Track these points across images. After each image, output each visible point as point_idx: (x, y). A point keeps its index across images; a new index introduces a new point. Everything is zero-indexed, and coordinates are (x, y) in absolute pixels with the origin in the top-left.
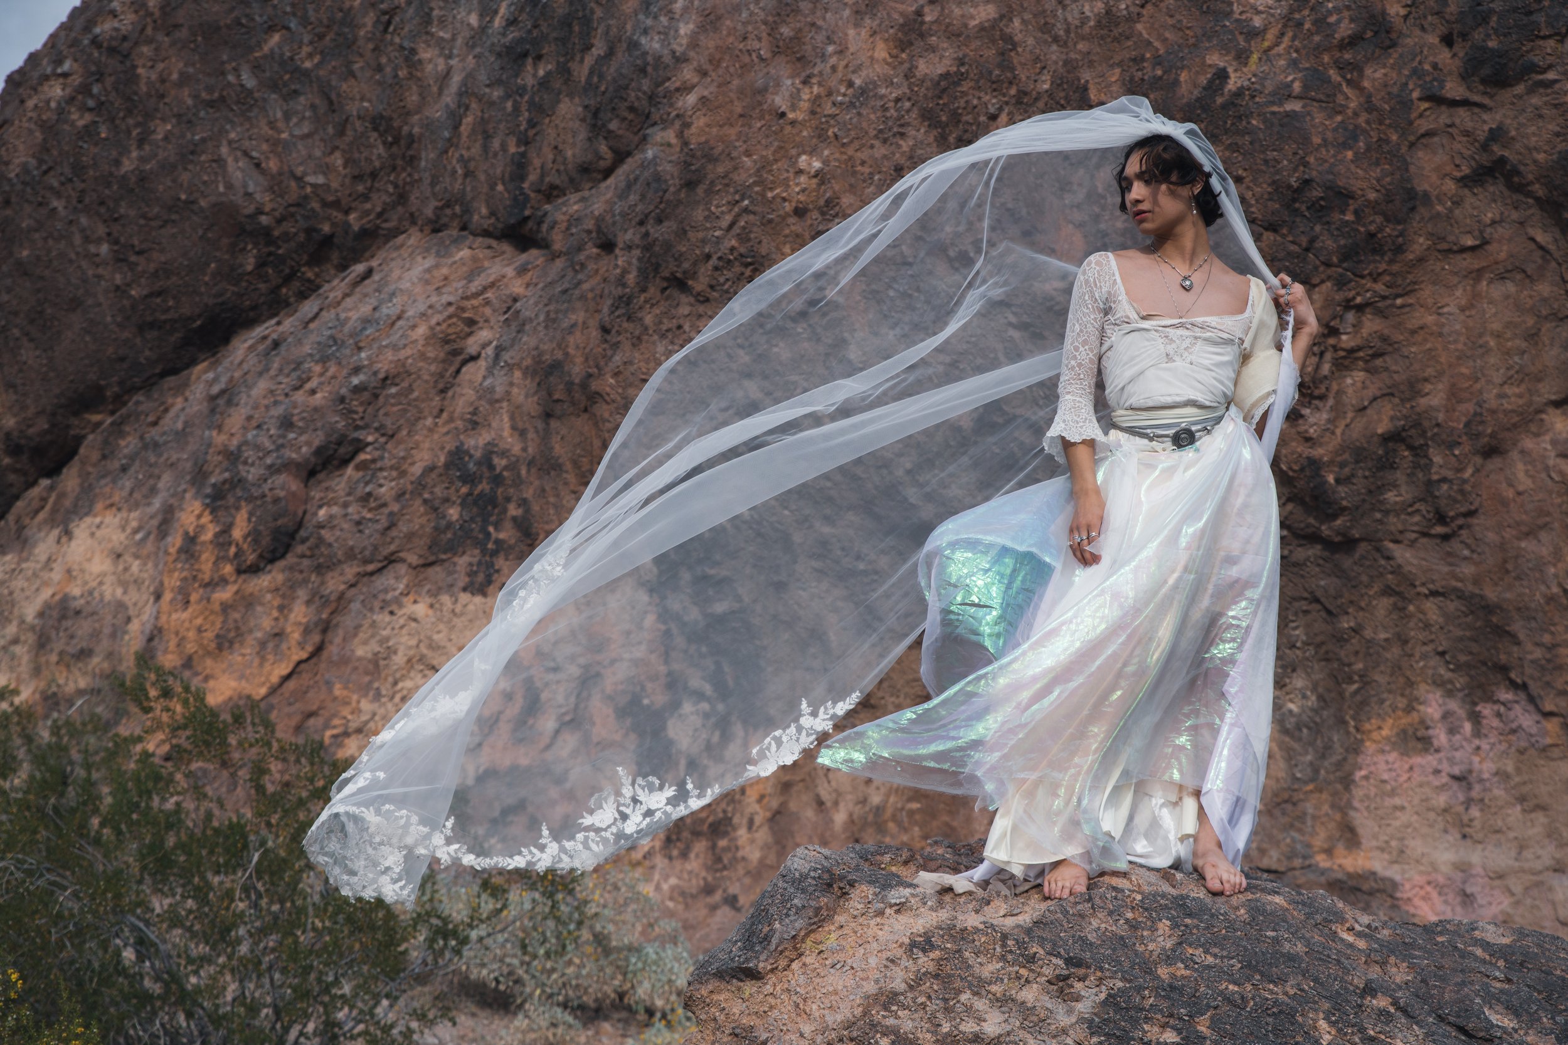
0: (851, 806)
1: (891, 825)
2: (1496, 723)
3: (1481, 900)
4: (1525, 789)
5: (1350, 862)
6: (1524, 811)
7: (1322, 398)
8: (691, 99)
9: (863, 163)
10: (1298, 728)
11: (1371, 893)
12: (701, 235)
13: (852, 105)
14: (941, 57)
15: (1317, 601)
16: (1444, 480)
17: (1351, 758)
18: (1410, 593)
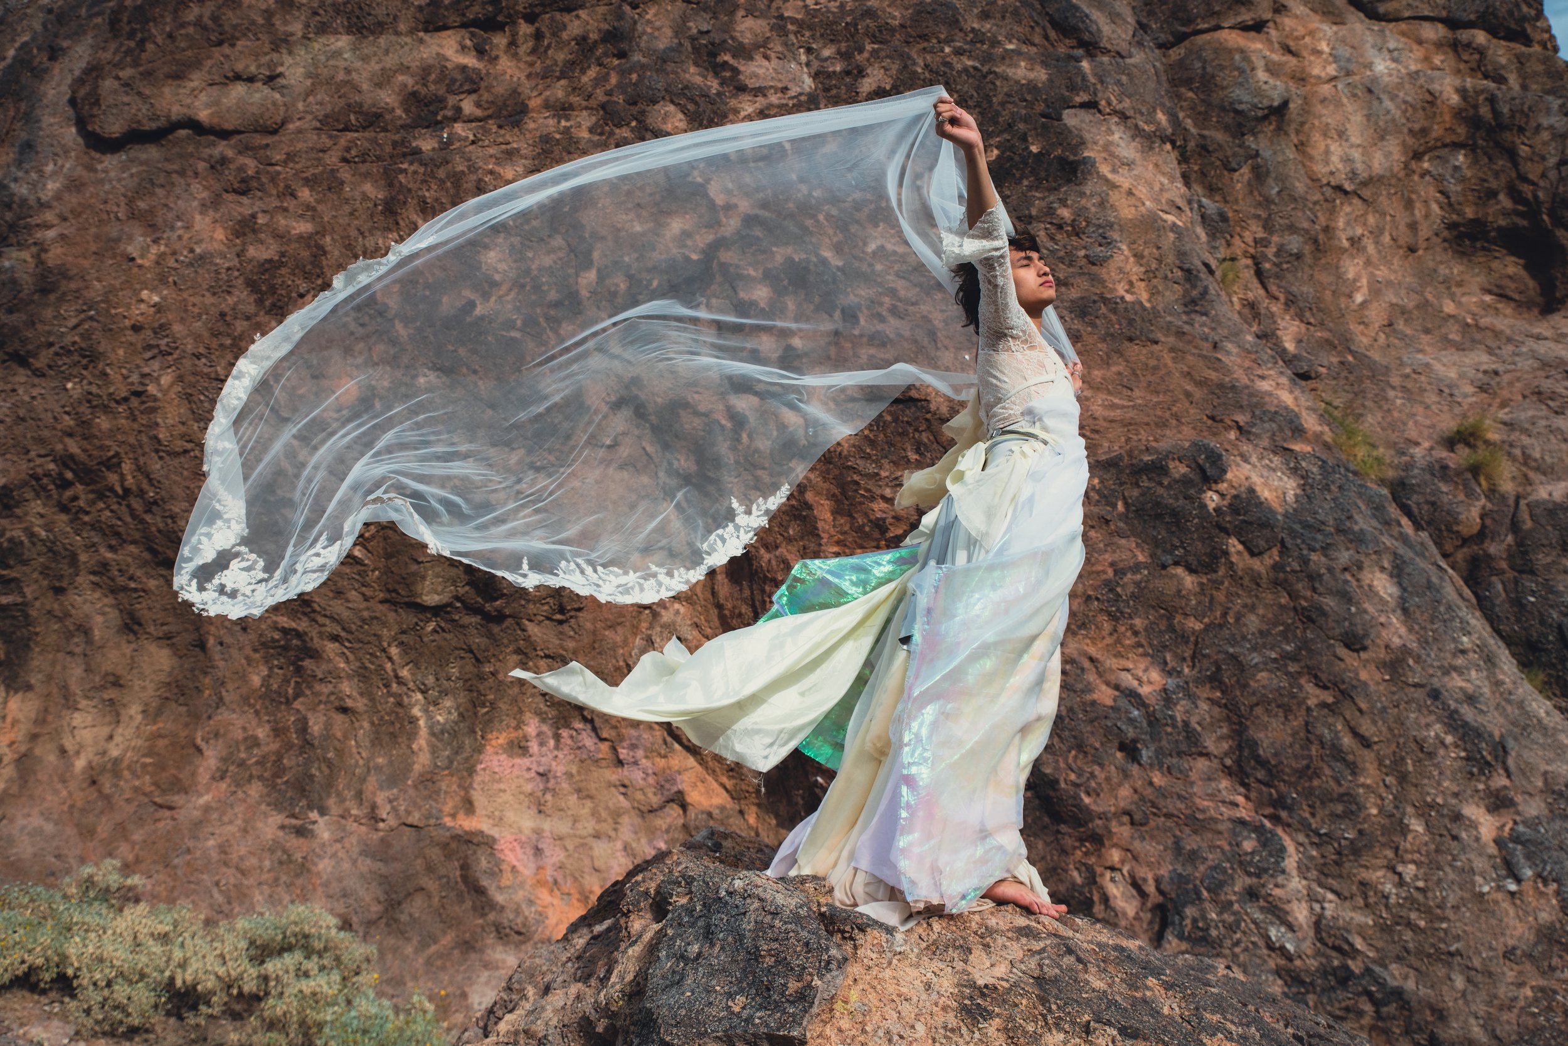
0: (91, 756)
1: (126, 773)
2: (569, 742)
3: (547, 853)
4: (581, 785)
5: (467, 824)
6: (579, 798)
8: (51, 234)
9: (194, 305)
10: (442, 732)
11: (478, 845)
12: (47, 328)
13: (191, 264)
14: (267, 248)
15: (471, 651)
17: (475, 756)
18: (532, 654)
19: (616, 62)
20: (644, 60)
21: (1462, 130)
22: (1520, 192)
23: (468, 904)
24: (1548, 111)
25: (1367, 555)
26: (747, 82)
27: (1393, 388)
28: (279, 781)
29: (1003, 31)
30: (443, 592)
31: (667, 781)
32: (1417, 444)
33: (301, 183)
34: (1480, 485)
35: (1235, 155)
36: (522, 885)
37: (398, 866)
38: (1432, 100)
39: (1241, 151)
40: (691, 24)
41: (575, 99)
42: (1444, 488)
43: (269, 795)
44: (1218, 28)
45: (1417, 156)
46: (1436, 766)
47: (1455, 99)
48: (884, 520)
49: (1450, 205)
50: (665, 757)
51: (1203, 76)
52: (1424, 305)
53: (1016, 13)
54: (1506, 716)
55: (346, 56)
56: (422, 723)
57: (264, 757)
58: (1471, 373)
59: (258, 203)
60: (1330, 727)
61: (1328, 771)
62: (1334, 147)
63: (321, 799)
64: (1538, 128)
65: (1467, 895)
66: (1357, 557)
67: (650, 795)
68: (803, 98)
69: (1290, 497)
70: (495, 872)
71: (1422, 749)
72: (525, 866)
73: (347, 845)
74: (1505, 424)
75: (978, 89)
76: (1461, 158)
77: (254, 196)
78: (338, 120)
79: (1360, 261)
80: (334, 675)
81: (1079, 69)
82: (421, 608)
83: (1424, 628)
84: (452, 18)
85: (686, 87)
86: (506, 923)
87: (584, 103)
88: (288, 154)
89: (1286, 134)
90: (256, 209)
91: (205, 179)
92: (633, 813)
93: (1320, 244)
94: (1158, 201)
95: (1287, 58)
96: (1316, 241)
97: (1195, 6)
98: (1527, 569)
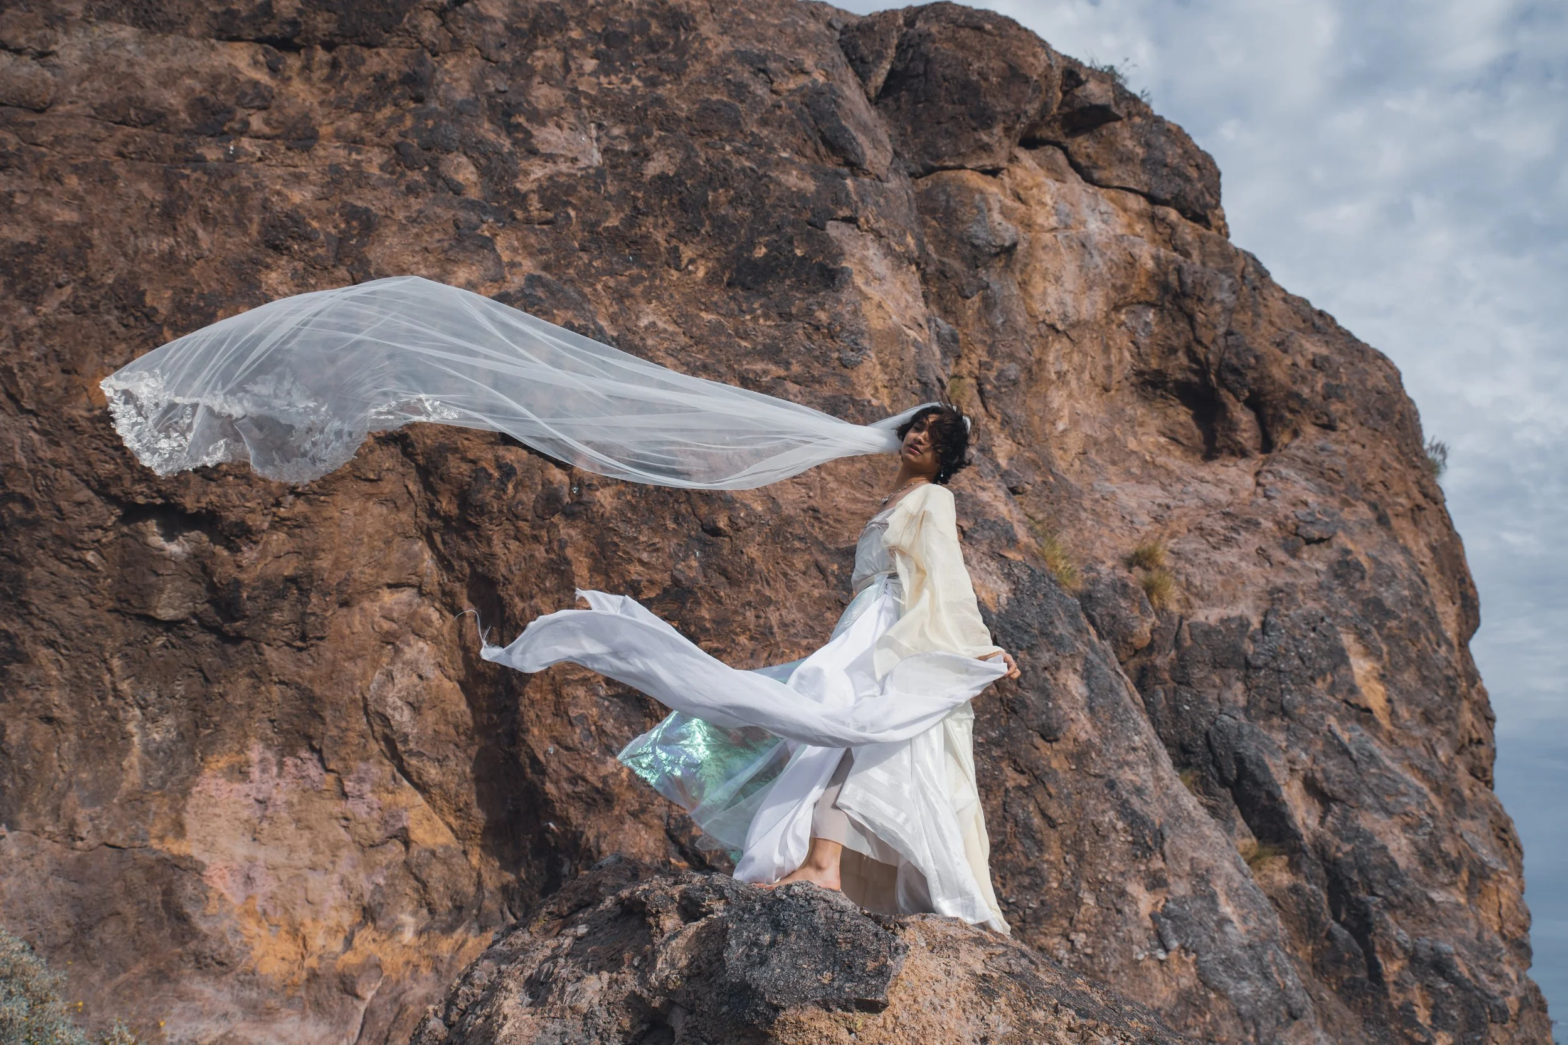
2: (293, 770)
3: (259, 882)
4: (303, 815)
5: (177, 847)
6: (297, 828)
7: (256, 543)
10: (157, 751)
11: (185, 870)
14: (24, 231)
15: (201, 671)
16: (314, 614)
17: (192, 778)
18: (266, 678)
19: (412, 105)
20: (441, 109)
21: (1154, 292)
22: (1195, 353)
23: (167, 931)
24: (1221, 287)
25: (1064, 657)
26: (539, 146)
27: (1085, 510)
29: (779, 139)
30: (179, 607)
31: (393, 816)
32: (1103, 562)
33: (69, 169)
34: (1152, 604)
35: (968, 284)
36: (228, 914)
37: (94, 888)
38: (1132, 262)
39: (975, 282)
40: (489, 81)
41: (367, 134)
42: (1123, 604)
44: (962, 167)
45: (1117, 308)
46: (1108, 847)
47: (1150, 264)
48: (639, 582)
49: (1139, 354)
50: (392, 792)
51: (946, 209)
52: (1112, 440)
53: (791, 124)
54: (1164, 808)
55: (129, 47)
56: (136, 739)
58: (1148, 505)
59: (17, 181)
60: (1024, 807)
61: (1019, 847)
62: (1051, 290)
63: (11, 812)
64: (1213, 301)
65: (1125, 962)
66: (1056, 658)
67: (373, 830)
68: (591, 171)
69: (1003, 600)
70: (202, 899)
71: (1097, 832)
72: (234, 895)
73: (38, 863)
74: (1172, 552)
75: (753, 189)
76: (1150, 316)
77: (13, 174)
78: (115, 112)
79: (1064, 393)
80: (44, 683)
81: (844, 185)
82: (153, 621)
83: (1105, 726)
84: (248, 31)
85: (480, 142)
86: (208, 952)
87: (376, 140)
88: (56, 137)
89: (1012, 271)
90: (14, 187)
92: (353, 846)
93: (1033, 374)
94: (903, 316)
95: (1017, 204)
96: (1030, 371)
97: (944, 145)
98: (1182, 679)
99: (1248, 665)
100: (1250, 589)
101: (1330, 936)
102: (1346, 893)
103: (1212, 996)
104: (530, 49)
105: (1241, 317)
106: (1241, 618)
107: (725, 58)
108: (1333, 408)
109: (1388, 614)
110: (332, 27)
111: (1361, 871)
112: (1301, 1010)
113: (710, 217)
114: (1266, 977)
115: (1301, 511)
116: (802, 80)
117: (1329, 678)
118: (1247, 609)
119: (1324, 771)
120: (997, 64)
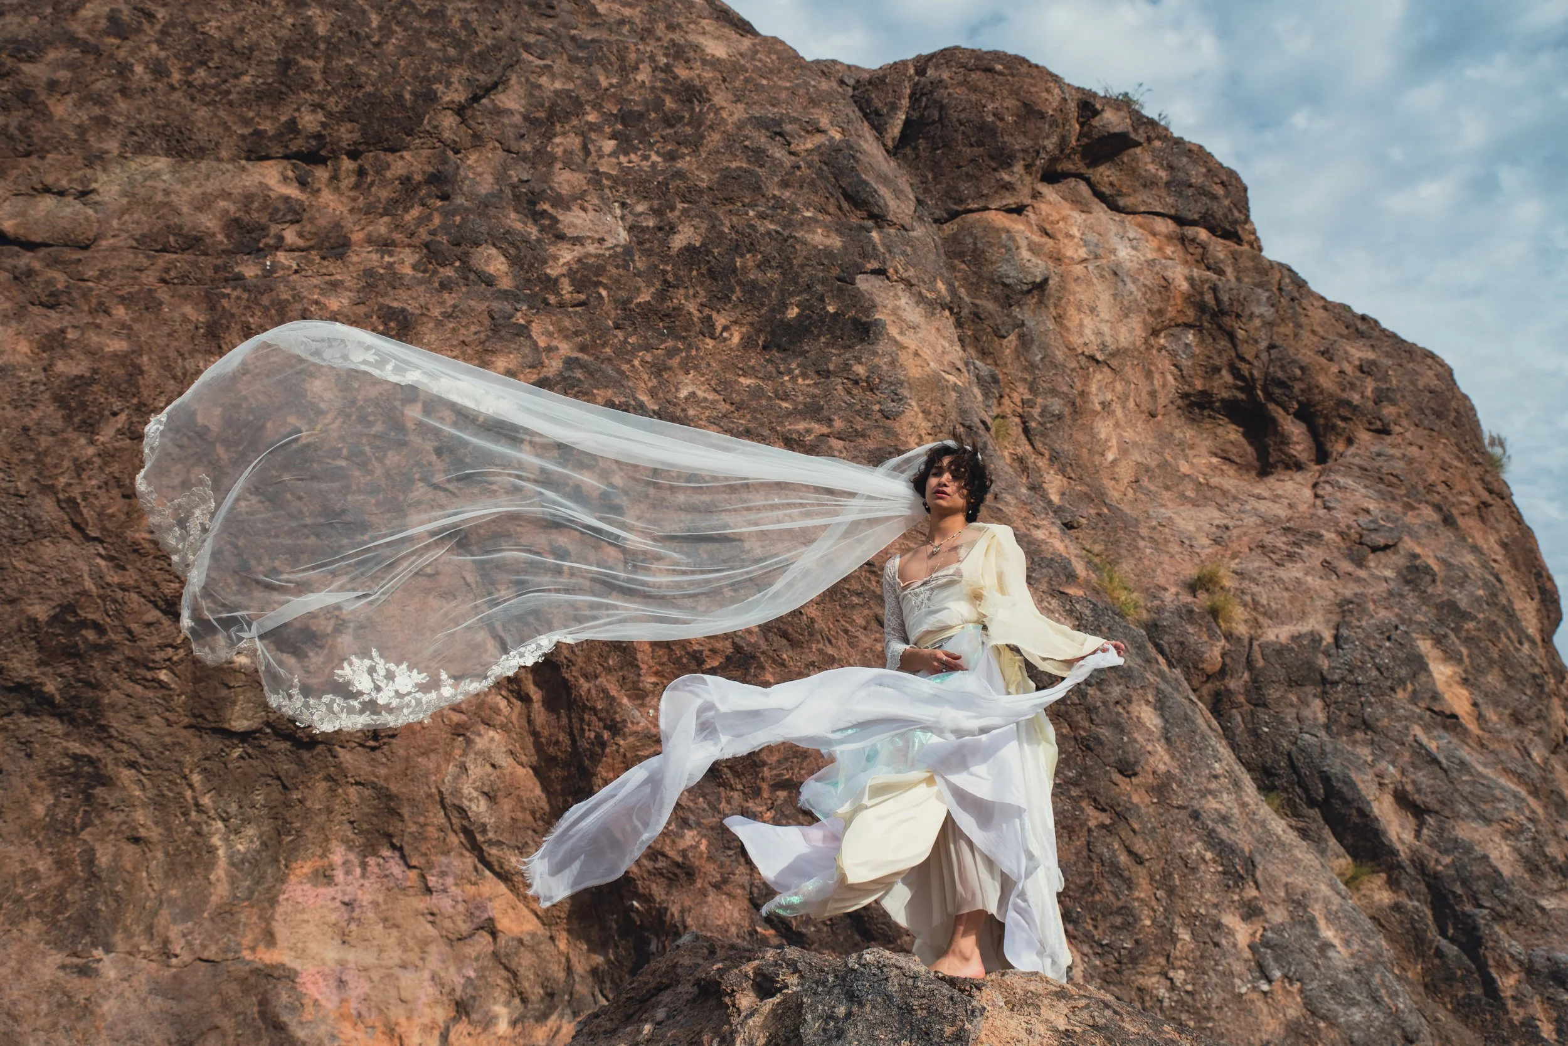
2: (376, 870)
3: (352, 985)
4: (389, 914)
5: (268, 956)
6: (385, 927)
10: (243, 862)
11: (278, 979)
14: (78, 364)
15: (279, 778)
17: (278, 886)
18: (342, 781)
19: (439, 203)
20: (466, 204)
21: (1191, 313)
22: (1239, 370)
23: (266, 1041)
24: (1259, 302)
25: (1135, 689)
26: (566, 231)
27: (1143, 538)
28: (60, 917)
29: (801, 199)
30: (253, 717)
31: (477, 908)
32: (1166, 589)
33: (115, 300)
34: (1219, 627)
35: (1003, 323)
36: (324, 1020)
37: (192, 1003)
38: (1166, 285)
39: (1009, 320)
40: (512, 173)
41: (398, 236)
42: (1191, 630)
43: (47, 933)
44: (987, 208)
45: (1155, 333)
46: (1199, 880)
47: (1185, 286)
48: (701, 652)
49: (1183, 377)
50: (475, 884)
51: (974, 251)
52: (1163, 465)
53: (812, 184)
54: (1252, 834)
55: (165, 177)
56: (221, 852)
57: (44, 892)
58: (1207, 527)
59: (67, 318)
60: (1108, 846)
61: (1108, 887)
62: (1087, 321)
63: (106, 935)
64: (1252, 315)
65: (1228, 996)
66: (1126, 691)
67: (460, 923)
68: (619, 250)
70: (297, 1007)
71: (1186, 865)
72: (328, 1000)
73: (135, 984)
74: (1236, 573)
75: (780, 251)
76: (1190, 337)
77: (64, 310)
78: (155, 241)
79: (1110, 423)
80: (129, 803)
81: (870, 238)
82: (229, 734)
83: (1183, 756)
84: (275, 149)
85: (508, 232)
87: (407, 241)
88: (102, 271)
89: (1046, 307)
90: (65, 323)
91: (8, 289)
92: (441, 941)
93: (1077, 407)
94: (941, 363)
95: (1045, 239)
96: (1074, 404)
97: (966, 188)
98: (1260, 703)
99: (1324, 680)
100: (1318, 603)
101: (1439, 953)
102: (1451, 907)
103: (1322, 1025)
104: (549, 137)
105: (1282, 329)
106: (1312, 633)
107: (740, 126)
108: (1385, 412)
109: (1464, 616)
110: (356, 136)
111: (1464, 883)
112: (1417, 1033)
113: (740, 283)
114: (1376, 1000)
115: (1363, 519)
116: (819, 139)
117: (1410, 687)
118: (1318, 624)
119: (1414, 782)
120: (1011, 103)
